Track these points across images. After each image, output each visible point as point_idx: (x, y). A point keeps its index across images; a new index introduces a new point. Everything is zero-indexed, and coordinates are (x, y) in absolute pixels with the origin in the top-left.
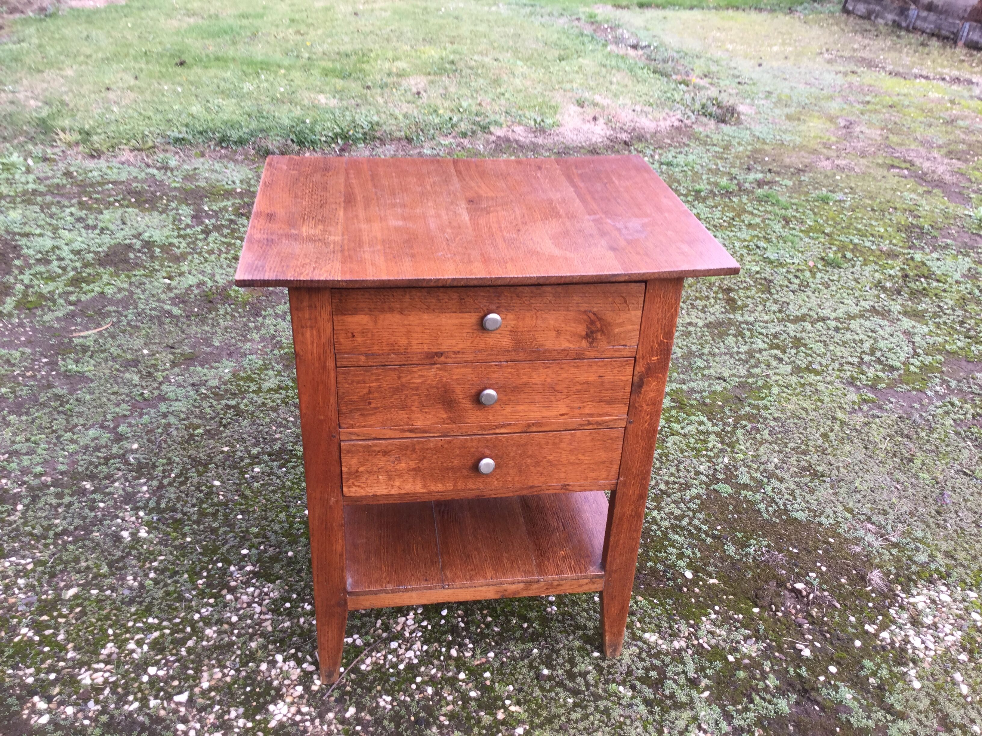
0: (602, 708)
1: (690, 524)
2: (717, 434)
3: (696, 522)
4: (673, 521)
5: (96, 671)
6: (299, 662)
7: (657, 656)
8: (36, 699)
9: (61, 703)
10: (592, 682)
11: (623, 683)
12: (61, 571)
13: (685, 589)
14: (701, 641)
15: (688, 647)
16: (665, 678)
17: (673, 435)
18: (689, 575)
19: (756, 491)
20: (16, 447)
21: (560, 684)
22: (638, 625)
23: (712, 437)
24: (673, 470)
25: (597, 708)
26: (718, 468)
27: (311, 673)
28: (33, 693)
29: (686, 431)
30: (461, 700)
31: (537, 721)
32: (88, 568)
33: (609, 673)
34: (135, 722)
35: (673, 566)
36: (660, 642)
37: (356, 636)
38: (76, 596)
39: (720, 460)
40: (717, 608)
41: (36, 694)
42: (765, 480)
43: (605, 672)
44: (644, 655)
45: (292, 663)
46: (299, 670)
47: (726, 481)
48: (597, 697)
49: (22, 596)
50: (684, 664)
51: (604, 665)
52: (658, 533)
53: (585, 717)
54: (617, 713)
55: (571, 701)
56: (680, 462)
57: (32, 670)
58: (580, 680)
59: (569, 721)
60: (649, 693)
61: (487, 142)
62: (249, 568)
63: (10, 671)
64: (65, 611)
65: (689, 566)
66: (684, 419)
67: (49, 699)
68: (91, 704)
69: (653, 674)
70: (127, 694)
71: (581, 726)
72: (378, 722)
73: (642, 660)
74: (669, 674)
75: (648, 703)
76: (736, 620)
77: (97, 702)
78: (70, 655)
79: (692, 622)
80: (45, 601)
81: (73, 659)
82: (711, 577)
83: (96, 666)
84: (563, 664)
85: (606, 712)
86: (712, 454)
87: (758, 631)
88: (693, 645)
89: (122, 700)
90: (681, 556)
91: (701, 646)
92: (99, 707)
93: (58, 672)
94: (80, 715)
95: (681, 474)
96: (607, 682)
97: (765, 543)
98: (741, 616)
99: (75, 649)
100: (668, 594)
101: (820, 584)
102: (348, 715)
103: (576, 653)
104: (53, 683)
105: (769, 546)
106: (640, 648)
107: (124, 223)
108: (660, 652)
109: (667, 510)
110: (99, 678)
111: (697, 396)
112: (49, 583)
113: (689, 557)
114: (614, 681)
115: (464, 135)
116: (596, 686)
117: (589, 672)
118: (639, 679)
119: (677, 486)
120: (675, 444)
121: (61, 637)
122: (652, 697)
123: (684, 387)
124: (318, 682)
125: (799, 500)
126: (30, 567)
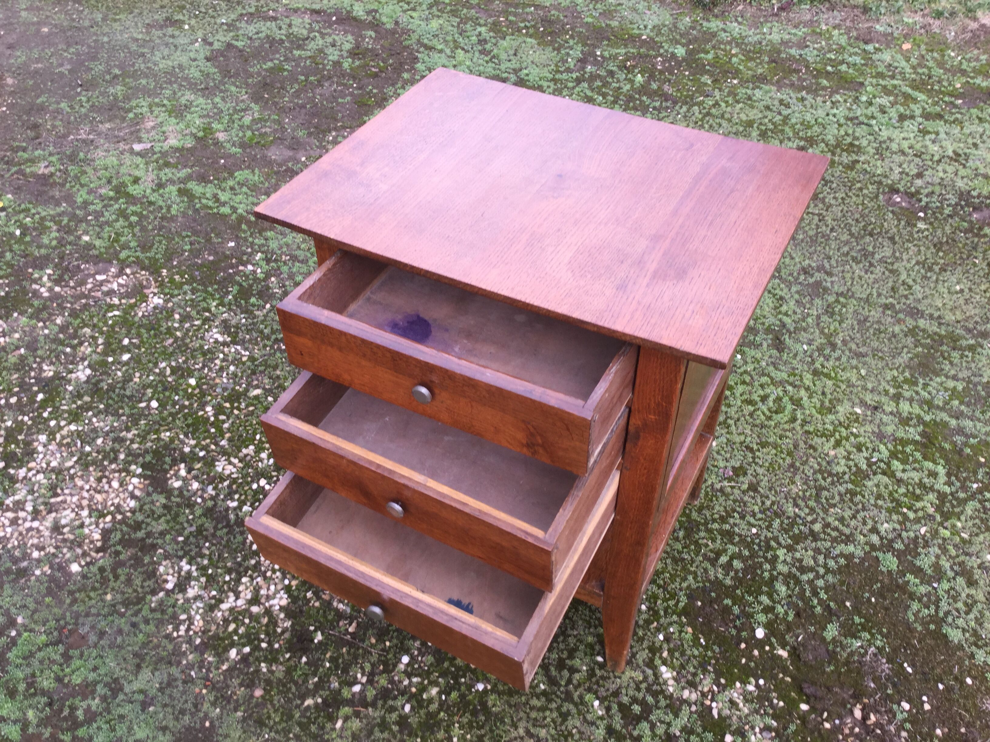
0: (564, 709)
1: (811, 582)
2: (942, 496)
3: (820, 583)
4: (794, 570)
5: (230, 463)
7: (655, 694)
8: (182, 466)
9: (196, 478)
10: (575, 682)
11: (602, 700)
12: (261, 372)
13: (743, 646)
14: (714, 705)
15: (695, 703)
16: (646, 719)
17: (884, 473)
18: (760, 633)
19: (926, 580)
20: (298, 253)
22: (665, 654)
23: (932, 497)
24: (848, 514)
25: (558, 709)
26: (904, 534)
28: (183, 460)
29: (905, 476)
31: (501, 688)
32: (278, 377)
33: (597, 683)
34: (226, 517)
35: (750, 616)
36: (671, 682)
38: (256, 397)
39: (917, 527)
40: (761, 682)
41: (185, 462)
42: (950, 574)
43: (594, 680)
44: (644, 686)
47: (900, 555)
48: (568, 697)
49: (225, 380)
50: (676, 716)
51: (598, 673)
52: (766, 574)
53: (543, 709)
54: (574, 723)
55: (542, 687)
56: (864, 509)
57: (193, 442)
58: (566, 673)
60: (618, 723)
61: (964, 30)
63: (182, 437)
64: (243, 406)
65: (768, 626)
66: (916, 461)
67: (189, 470)
68: (210, 488)
69: (637, 708)
70: (236, 492)
71: (534, 715)
73: (638, 689)
74: (652, 718)
75: (610, 731)
76: (771, 705)
77: (214, 489)
78: (223, 443)
79: (723, 681)
80: (237, 391)
81: (222, 447)
82: (783, 648)
83: (233, 459)
84: (562, 651)
85: (565, 716)
86: (911, 515)
87: (785, 728)
88: (702, 704)
89: (230, 496)
90: (767, 610)
91: (710, 708)
92: (213, 493)
93: (208, 452)
94: (199, 493)
95: (853, 523)
96: (589, 690)
97: (879, 643)
98: (781, 704)
99: (230, 440)
100: (722, 640)
101: (905, 720)
103: (582, 647)
104: (199, 459)
105: (880, 650)
106: (646, 678)
107: (515, 55)
108: (662, 692)
109: (798, 555)
110: (229, 469)
111: (959, 439)
112: (248, 377)
113: (777, 616)
114: (596, 693)
115: (939, 15)
116: (576, 688)
117: (578, 671)
118: (621, 705)
119: (834, 534)
120: (877, 486)
121: (226, 425)
122: (618, 727)
123: (953, 422)
125: (972, 616)
126: (244, 359)
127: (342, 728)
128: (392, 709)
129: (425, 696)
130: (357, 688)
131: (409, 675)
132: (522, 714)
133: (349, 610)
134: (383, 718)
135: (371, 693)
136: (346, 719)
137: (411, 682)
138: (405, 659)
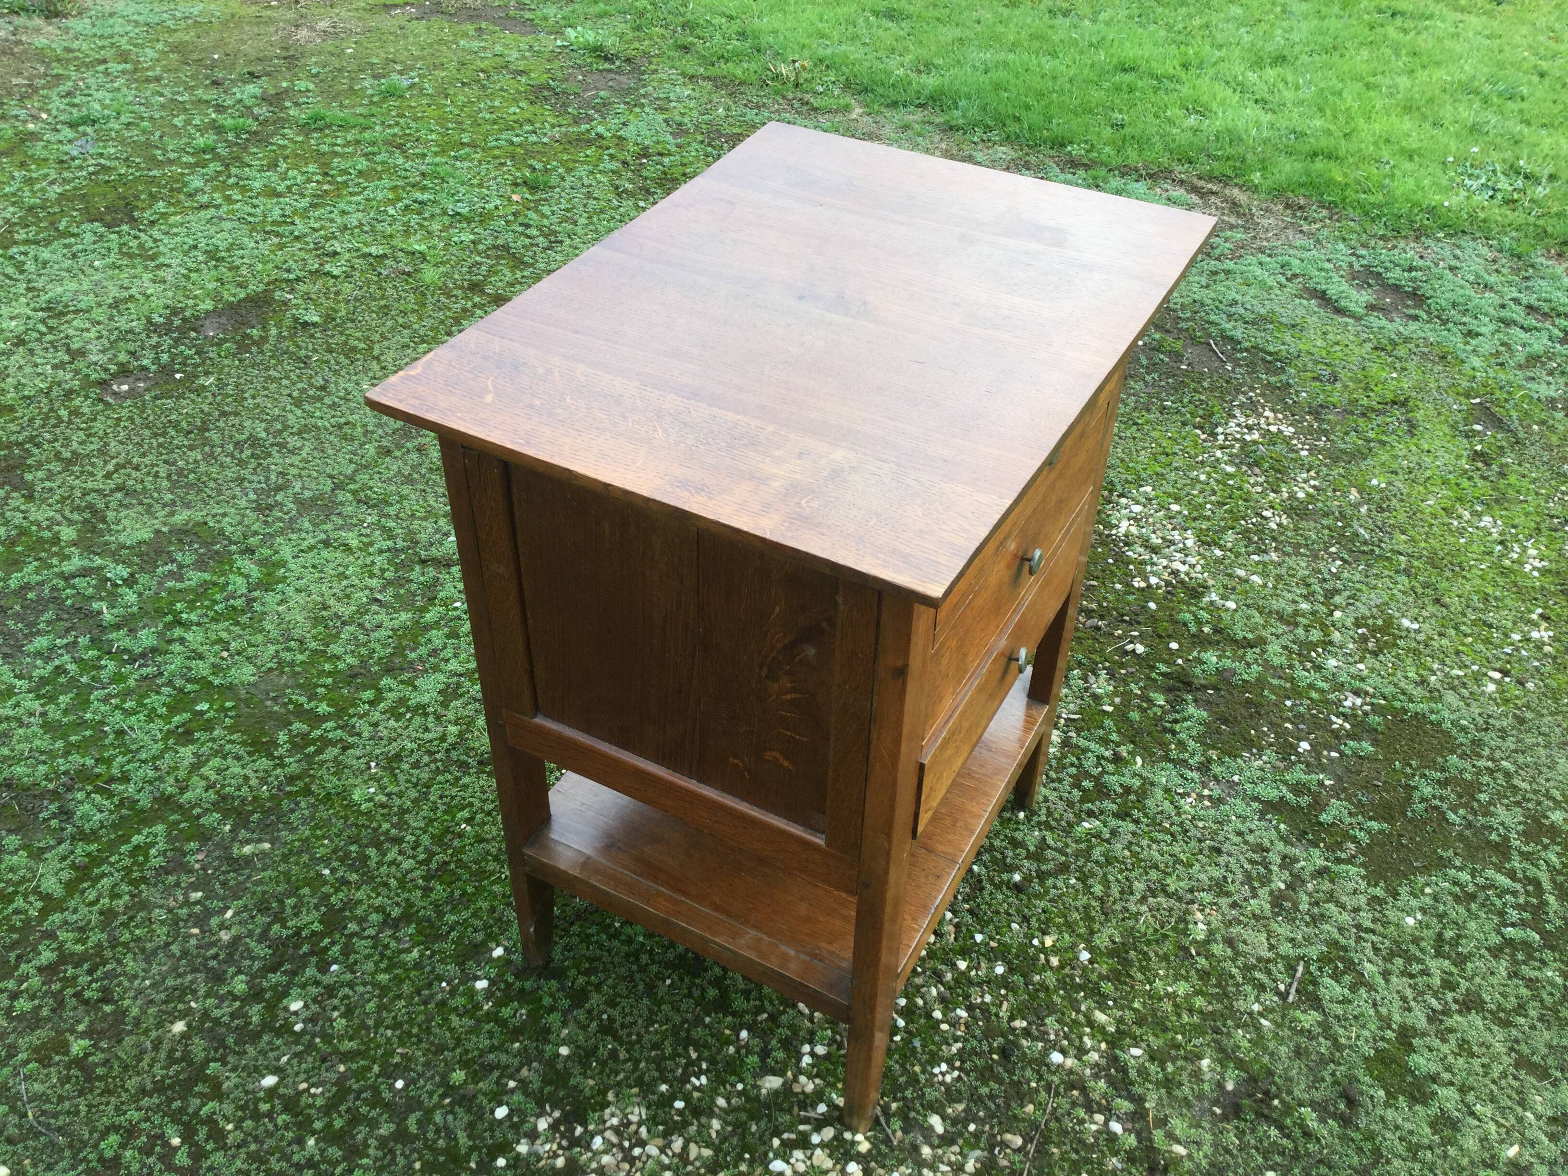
0: (1101, 859)
6: (803, 1143)
7: (1061, 765)
10: (1059, 845)
11: (1079, 818)
16: (1098, 778)
21: (1042, 876)
27: (838, 1137)
30: (999, 988)
31: (1081, 931)
37: (806, 1048)
43: (1053, 824)
45: (798, 1154)
46: (818, 1151)
48: (1084, 854)
51: (1042, 818)
55: (1073, 881)
58: (1049, 853)
59: (1101, 900)
60: (1108, 806)
62: (543, 1124)
69: (1086, 784)
71: (1115, 890)
72: (976, 1099)
74: (1095, 772)
75: (1121, 815)
85: (1110, 859)
96: (1068, 831)
102: (940, 1129)
114: (1071, 825)
116: (1067, 845)
117: (1043, 839)
122: (1115, 806)
124: (859, 1137)
127: (1186, 1144)
128: (1143, 1072)
129: (1112, 1029)
130: (1116, 1127)
131: (1081, 1051)
132: (1118, 907)
133: (978, 1153)
134: (1158, 1084)
135: (1124, 1105)
136: (1171, 1137)
137: (1093, 1049)
138: (1056, 1057)
